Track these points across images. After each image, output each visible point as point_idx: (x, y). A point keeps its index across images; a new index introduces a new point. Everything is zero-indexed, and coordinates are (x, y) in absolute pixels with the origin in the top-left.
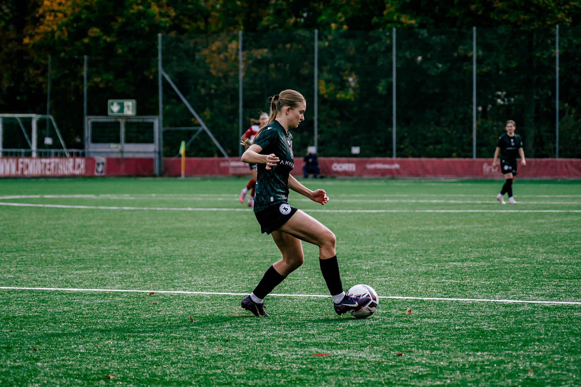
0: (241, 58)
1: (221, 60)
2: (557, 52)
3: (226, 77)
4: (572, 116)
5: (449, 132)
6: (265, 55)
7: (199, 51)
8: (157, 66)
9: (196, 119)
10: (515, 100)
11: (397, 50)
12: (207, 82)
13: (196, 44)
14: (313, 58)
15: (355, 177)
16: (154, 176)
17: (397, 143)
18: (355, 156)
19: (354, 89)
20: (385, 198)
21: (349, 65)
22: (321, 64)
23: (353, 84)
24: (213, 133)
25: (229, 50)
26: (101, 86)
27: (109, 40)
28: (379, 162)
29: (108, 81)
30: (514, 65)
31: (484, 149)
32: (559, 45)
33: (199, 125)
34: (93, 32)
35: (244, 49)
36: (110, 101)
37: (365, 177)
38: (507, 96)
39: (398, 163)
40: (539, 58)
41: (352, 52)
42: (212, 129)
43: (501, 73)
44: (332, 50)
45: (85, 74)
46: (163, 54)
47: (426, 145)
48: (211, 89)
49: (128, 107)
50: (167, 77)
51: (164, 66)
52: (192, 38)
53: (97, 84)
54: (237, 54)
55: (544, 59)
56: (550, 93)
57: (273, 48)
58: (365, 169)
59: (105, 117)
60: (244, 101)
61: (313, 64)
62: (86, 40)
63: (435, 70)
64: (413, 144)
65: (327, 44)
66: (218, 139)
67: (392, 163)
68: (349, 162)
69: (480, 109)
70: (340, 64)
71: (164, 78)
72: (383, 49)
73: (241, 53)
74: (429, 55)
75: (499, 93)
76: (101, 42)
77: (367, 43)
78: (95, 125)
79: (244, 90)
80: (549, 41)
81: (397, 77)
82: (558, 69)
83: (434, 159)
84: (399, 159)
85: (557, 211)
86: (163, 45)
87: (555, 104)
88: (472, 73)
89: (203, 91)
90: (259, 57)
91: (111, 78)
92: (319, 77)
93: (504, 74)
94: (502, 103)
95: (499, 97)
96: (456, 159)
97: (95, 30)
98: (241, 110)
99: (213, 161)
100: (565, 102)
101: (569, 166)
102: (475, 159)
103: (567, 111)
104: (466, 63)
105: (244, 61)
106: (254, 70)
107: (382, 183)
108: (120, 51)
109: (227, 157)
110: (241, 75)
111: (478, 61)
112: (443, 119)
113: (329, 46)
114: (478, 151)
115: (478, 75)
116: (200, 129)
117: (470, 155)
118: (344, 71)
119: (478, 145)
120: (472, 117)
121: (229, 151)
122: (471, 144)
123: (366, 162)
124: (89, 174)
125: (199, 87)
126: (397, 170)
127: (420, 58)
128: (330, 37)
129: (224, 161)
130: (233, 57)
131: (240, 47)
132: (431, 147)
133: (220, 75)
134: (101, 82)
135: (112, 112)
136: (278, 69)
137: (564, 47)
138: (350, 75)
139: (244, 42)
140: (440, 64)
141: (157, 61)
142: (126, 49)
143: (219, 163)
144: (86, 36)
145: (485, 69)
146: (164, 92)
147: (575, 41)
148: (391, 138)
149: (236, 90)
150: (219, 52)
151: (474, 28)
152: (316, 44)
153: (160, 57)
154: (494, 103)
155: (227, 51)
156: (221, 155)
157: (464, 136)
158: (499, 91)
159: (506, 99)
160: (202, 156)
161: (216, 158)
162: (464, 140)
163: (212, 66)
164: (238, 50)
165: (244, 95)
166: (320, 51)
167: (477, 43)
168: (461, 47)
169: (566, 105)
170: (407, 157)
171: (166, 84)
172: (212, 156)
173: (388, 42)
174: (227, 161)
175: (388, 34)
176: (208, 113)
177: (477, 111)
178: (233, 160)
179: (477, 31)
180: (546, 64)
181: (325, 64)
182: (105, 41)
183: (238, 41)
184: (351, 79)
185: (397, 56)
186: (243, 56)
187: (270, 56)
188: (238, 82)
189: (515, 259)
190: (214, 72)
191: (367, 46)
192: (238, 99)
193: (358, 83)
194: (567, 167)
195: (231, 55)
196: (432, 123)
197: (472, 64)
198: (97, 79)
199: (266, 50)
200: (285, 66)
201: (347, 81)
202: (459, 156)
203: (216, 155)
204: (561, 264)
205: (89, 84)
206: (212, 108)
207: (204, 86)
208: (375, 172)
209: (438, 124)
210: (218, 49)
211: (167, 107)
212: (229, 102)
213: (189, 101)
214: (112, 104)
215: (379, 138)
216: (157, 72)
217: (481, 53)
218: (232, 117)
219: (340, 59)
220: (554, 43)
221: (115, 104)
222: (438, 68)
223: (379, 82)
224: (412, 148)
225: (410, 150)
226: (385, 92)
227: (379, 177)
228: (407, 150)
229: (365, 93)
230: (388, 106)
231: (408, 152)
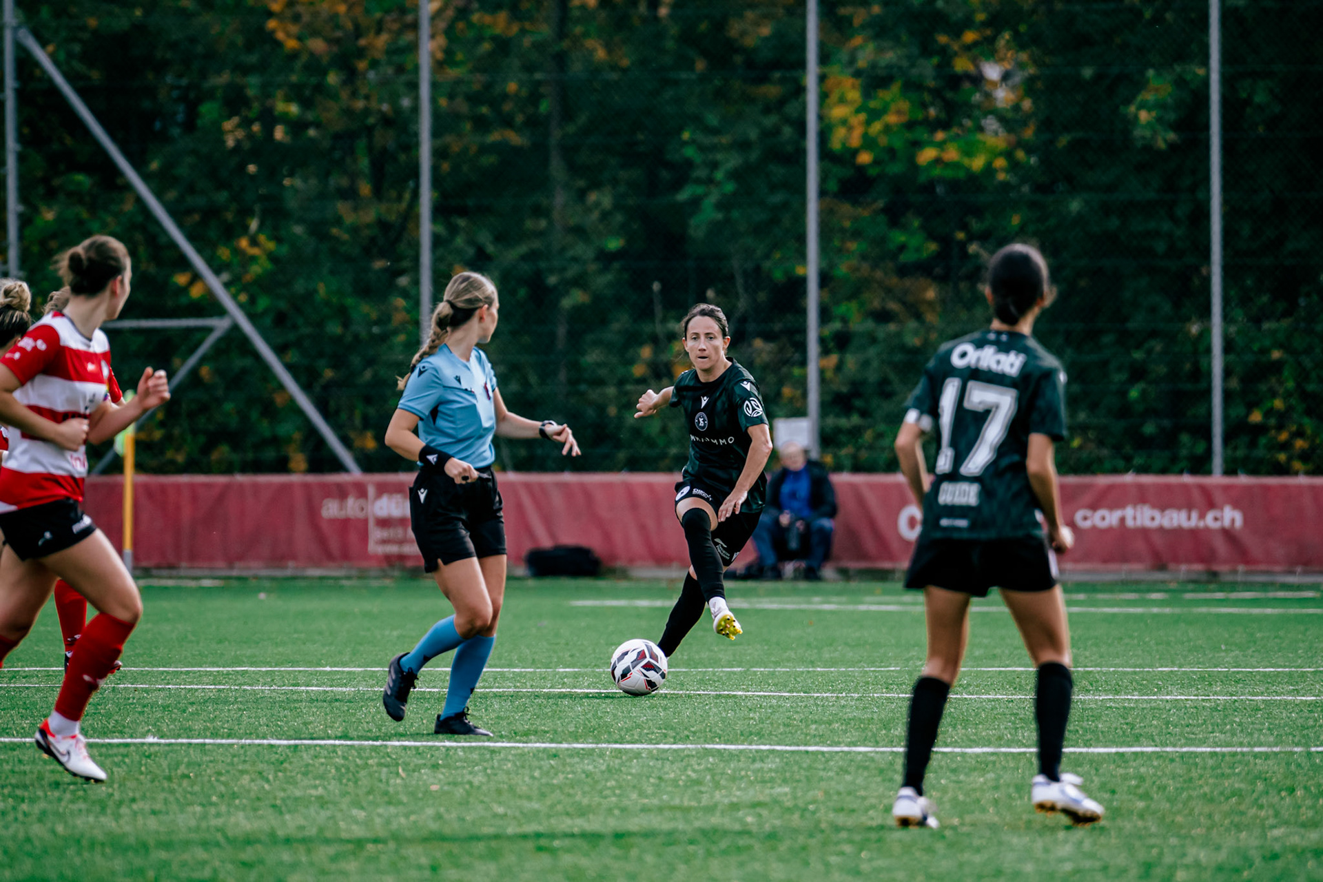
3: (348, 58)
9: (196, 277)
12: (252, 85)
17: (1228, 396)
19: (1010, 121)
23: (1003, 96)
24: (280, 350)
28: (1142, 497)
33: (211, 307)
37: (1069, 571)
39: (1238, 499)
48: (269, 119)
50: (42, 57)
64: (1315, 405)
67: (1209, 502)
71: (26, 65)
79: (441, 125)
81: (1228, 58)
84: (1243, 480)
89: (232, 133)
92: (825, 58)
98: (426, 229)
106: (496, 23)
107: (1156, 606)
109: (355, 474)
110: (428, 48)
116: (220, 325)
118: (956, 31)
123: (1069, 497)
125: (208, 110)
126: (1228, 534)
129: (341, 493)
133: (317, 45)
138: (987, 49)
143: (313, 500)
148: (1201, 375)
149: (402, 124)
156: (323, 462)
160: (228, 469)
161: (297, 477)
165: (439, 154)
170: (1282, 470)
172: (281, 466)
174: (361, 491)
176: (255, 246)
178: (385, 490)
184: (992, 72)
188: (414, 86)
192: (412, 173)
193: (1029, 87)
201: (978, 80)
203: (299, 460)
206: (275, 215)
207: (235, 102)
208: (1119, 546)
212: (365, 189)
215: (1138, 373)
223: (1140, 84)
224: (1308, 424)
225: (1300, 434)
226: (1165, 138)
227: (1136, 570)
228: (1284, 436)
229: (1063, 141)
230: (1182, 211)
231: (1285, 446)
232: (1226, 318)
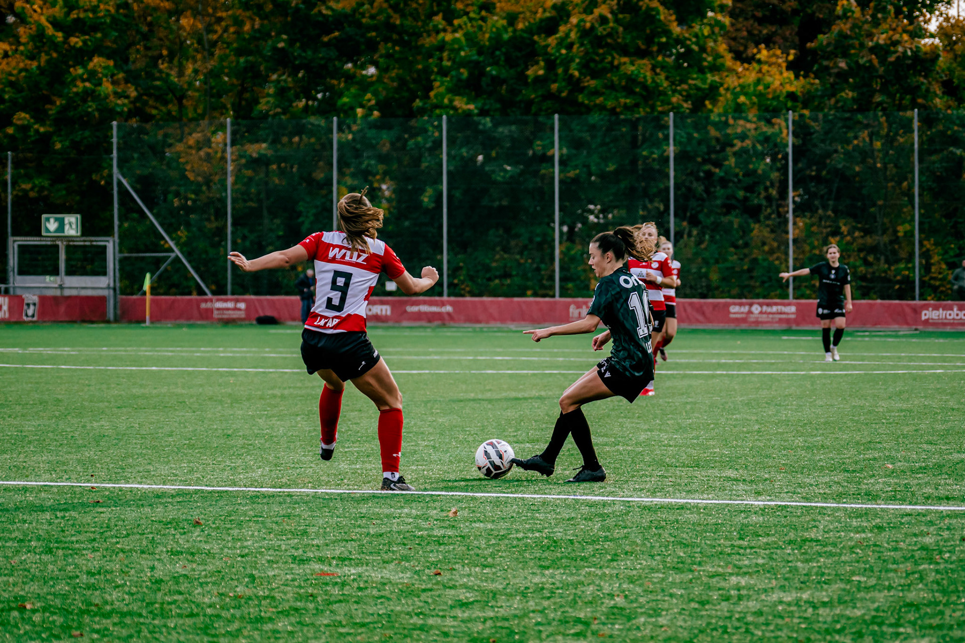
0: (229, 156)
1: (200, 159)
2: (671, 150)
3: (208, 182)
4: (693, 239)
5: (522, 261)
6: (263, 152)
7: (170, 145)
8: (111, 166)
9: (166, 242)
10: (613, 217)
11: (448, 146)
12: (182, 190)
13: (166, 136)
14: (332, 156)
15: (390, 324)
16: (108, 322)
17: (449, 276)
18: (390, 294)
19: (389, 200)
20: (430, 354)
21: (381, 168)
22: (342, 164)
23: (387, 193)
24: (189, 262)
25: (213, 145)
26: (32, 194)
27: (42, 130)
28: (425, 303)
29: (42, 188)
30: (611, 167)
31: (570, 285)
32: (675, 140)
33: (171, 250)
34: (19, 119)
35: (233, 143)
36: (44, 216)
37: (405, 323)
38: (603, 211)
39: (451, 304)
40: (646, 158)
41: (386, 148)
42: (188, 255)
43: (593, 178)
44: (358, 146)
45: (9, 177)
46: (119, 149)
47: (489, 279)
48: (187, 199)
49: (70, 224)
50: (124, 182)
51: (120, 167)
52: (161, 128)
53: (25, 192)
54: (224, 151)
55: (654, 160)
56: (662, 208)
57: (275, 142)
58: (405, 311)
59: (38, 239)
60: (233, 216)
61: (332, 165)
62: (10, 130)
63: (502, 174)
64: (472, 278)
65: (350, 137)
66: (197, 270)
67: (443, 304)
68: (383, 303)
69: (565, 229)
70: (369, 165)
71: (120, 184)
72: (429, 145)
73: (229, 149)
74: (494, 154)
75: (592, 207)
76: (32, 133)
77: (406, 136)
78: (23, 249)
79: (234, 201)
80: (660, 135)
81: (449, 183)
82: (672, 174)
83: (500, 299)
84: (452, 299)
85: (669, 372)
86: (118, 137)
87: (668, 222)
88: (553, 178)
89: (176, 202)
90: (255, 155)
91: (46, 183)
92: (339, 183)
93: (599, 180)
94: (596, 220)
95: (591, 212)
96: (532, 299)
97: (23, 115)
98: (229, 229)
99: (191, 300)
100: (683, 219)
101: (689, 309)
102: (557, 298)
103: (687, 231)
104: (544, 165)
105: (233, 161)
106: (249, 173)
107: (429, 333)
108: (58, 146)
109: (210, 296)
110: (230, 180)
111: (562, 163)
112: (513, 243)
113: (354, 139)
114: (561, 288)
115: (561, 182)
116: (173, 255)
117: (551, 293)
118: (374, 175)
119: (561, 280)
120: (554, 240)
121: (214, 287)
122: (551, 278)
123: (405, 303)
124: (13, 320)
125: (170, 197)
126: (449, 314)
127: (480, 158)
128: (355, 128)
129: (206, 301)
130: (219, 155)
131: (228, 141)
132: (497, 281)
133: (200, 179)
134: (32, 189)
135: (48, 230)
136: (282, 172)
137: (680, 143)
138: (383, 181)
139: (234, 133)
140: (509, 165)
141: (112, 159)
142: (67, 143)
143: (198, 303)
144: (10, 124)
145: (572, 174)
146: (122, 203)
147: (696, 135)
149: (223, 201)
150: (199, 147)
151: (556, 116)
152: (335, 137)
153: (115, 154)
154: (585, 221)
155: (210, 147)
156: (201, 292)
157: (543, 266)
158: (591, 204)
159: (601, 216)
160: (175, 294)
161: (194, 297)
162: (543, 272)
163: (188, 167)
164: (226, 145)
165: (233, 209)
166: (341, 146)
167: (560, 138)
168: (539, 142)
169: (685, 224)
170: (463, 296)
171: (123, 192)
172: (190, 294)
173: (437, 134)
174: (211, 301)
175: (436, 123)
176: (183, 233)
177: (561, 233)
178: (218, 300)
179: (560, 120)
180: (656, 166)
181: (348, 165)
182: (37, 131)
183: (225, 133)
184: (384, 187)
185: (448, 155)
186: (232, 153)
187: (270, 153)
188: (226, 190)
189: (606, 439)
190: (191, 176)
191: (406, 141)
192: (226, 214)
193: (394, 191)
194: (685, 310)
195: (216, 152)
196: (498, 249)
197: (553, 166)
198: (26, 186)
199: (264, 145)
200: (292, 167)
201: (380, 189)
202: (535, 295)
203: (195, 293)
204: (670, 446)
205: (15, 193)
206: (188, 225)
207: (177, 194)
208: (419, 316)
209: (506, 249)
210: (198, 142)
211: (126, 225)
212: (213, 218)
213: (157, 216)
214: (48, 220)
216: (111, 176)
217: (565, 151)
218: (217, 239)
219: (368, 158)
220: (667, 138)
221: (52, 220)
222: (506, 171)
223: (424, 191)
224: (470, 283)
225: (467, 286)
226: (432, 205)
227: (424, 323)
228: (463, 287)
229: (404, 205)
230: (436, 225)
231: (464, 289)
232: (448, 254)
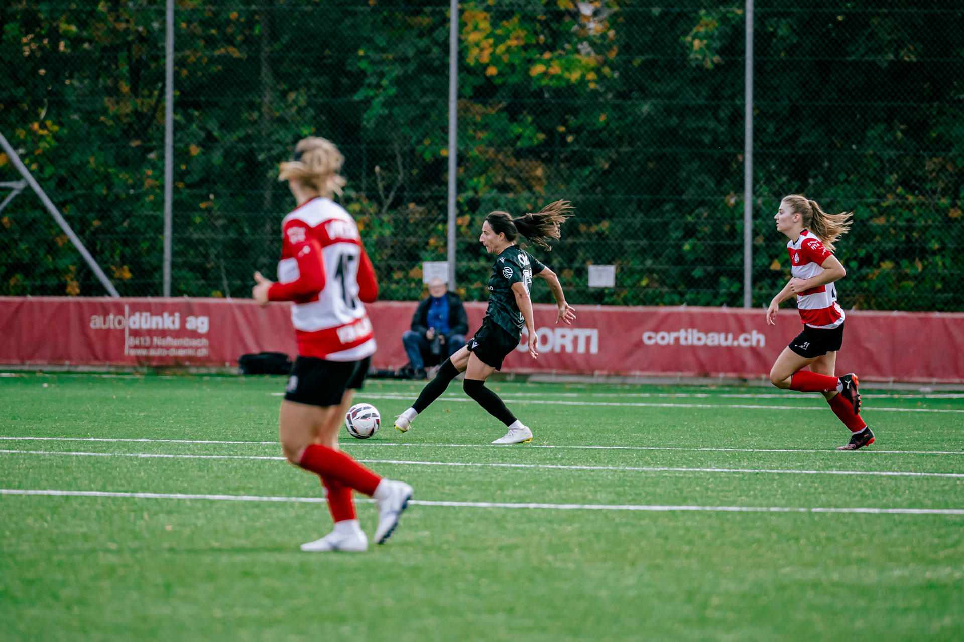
9: (1, 151)
12: (43, 10)
15: (599, 377)
17: (755, 250)
18: (599, 296)
19: (599, 46)
23: (594, 27)
28: (692, 322)
33: (12, 173)
37: (638, 377)
48: (55, 35)
58: (640, 344)
67: (741, 327)
79: (182, 42)
89: (28, 46)
98: (170, 118)
99: (65, 307)
107: (701, 403)
109: (116, 297)
112: (931, 164)
116: (18, 186)
121: (125, 274)
123: (639, 322)
125: (11, 29)
126: (754, 350)
129: (105, 311)
132: (887, 265)
143: (84, 316)
148: (735, 234)
149: (152, 41)
156: (92, 287)
160: (22, 292)
161: (74, 300)
165: (179, 63)
172: (61, 290)
174: (119, 309)
176: (44, 128)
178: (134, 309)
184: (586, 9)
188: (162, 13)
192: (161, 76)
193: (613, 21)
196: (892, 178)
203: (74, 286)
206: (58, 105)
207: (30, 23)
208: (675, 358)
209: (910, 182)
212: (125, 88)
215: (690, 232)
218: (136, 145)
223: (694, 21)
226: (712, 60)
227: (687, 377)
229: (637, 61)
230: (723, 114)
232: (755, 192)
